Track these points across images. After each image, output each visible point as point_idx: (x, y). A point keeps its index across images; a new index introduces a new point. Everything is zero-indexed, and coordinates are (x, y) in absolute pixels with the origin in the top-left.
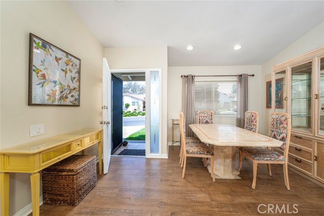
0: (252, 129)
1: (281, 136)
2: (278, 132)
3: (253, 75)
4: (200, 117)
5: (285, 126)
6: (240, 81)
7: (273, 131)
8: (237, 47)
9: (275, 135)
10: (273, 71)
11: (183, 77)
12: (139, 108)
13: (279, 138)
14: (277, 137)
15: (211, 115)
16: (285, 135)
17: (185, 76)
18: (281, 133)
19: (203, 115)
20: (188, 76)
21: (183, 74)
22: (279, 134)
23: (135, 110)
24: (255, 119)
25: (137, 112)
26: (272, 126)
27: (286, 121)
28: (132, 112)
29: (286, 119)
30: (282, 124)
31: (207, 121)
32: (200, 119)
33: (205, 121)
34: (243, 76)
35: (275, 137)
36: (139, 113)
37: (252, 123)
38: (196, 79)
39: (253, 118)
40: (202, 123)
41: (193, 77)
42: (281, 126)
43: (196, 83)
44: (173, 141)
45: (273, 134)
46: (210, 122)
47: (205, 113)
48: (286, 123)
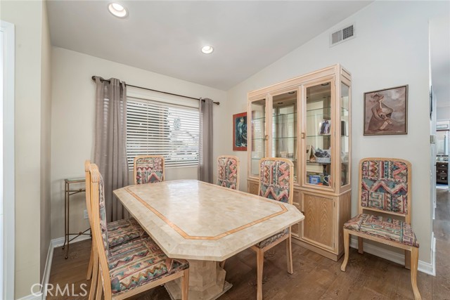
0: (231, 184)
1: (282, 194)
2: (275, 188)
3: (218, 103)
4: (140, 170)
5: (287, 178)
6: (203, 109)
7: (267, 187)
8: (207, 49)
9: (270, 193)
10: (250, 99)
11: (98, 80)
13: (278, 197)
14: (275, 195)
15: (162, 165)
16: (286, 191)
17: (102, 80)
18: (281, 190)
19: (145, 165)
20: (109, 82)
21: (97, 75)
22: (277, 191)
24: (235, 168)
26: (265, 179)
27: (288, 171)
29: (288, 167)
30: (282, 175)
31: (153, 175)
32: (138, 174)
33: (149, 177)
34: (206, 101)
35: (270, 196)
37: (231, 175)
38: (129, 92)
39: (232, 167)
40: (144, 182)
41: (122, 86)
42: (281, 178)
43: (129, 100)
44: (67, 234)
45: (267, 191)
46: (158, 177)
47: (150, 160)
48: (287, 174)
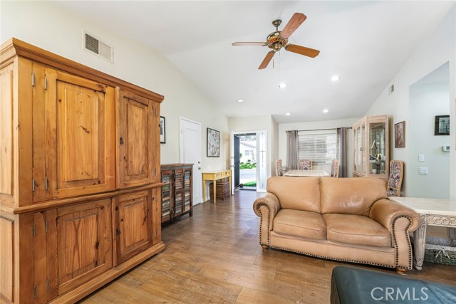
3: (351, 128)
6: (338, 133)
8: (326, 111)
11: (288, 132)
12: (253, 159)
15: (310, 163)
19: (302, 163)
20: (291, 132)
23: (249, 161)
25: (252, 163)
28: (245, 163)
32: (300, 166)
33: (304, 168)
34: (341, 129)
36: (254, 164)
38: (299, 133)
41: (296, 132)
43: (299, 136)
47: (305, 161)
